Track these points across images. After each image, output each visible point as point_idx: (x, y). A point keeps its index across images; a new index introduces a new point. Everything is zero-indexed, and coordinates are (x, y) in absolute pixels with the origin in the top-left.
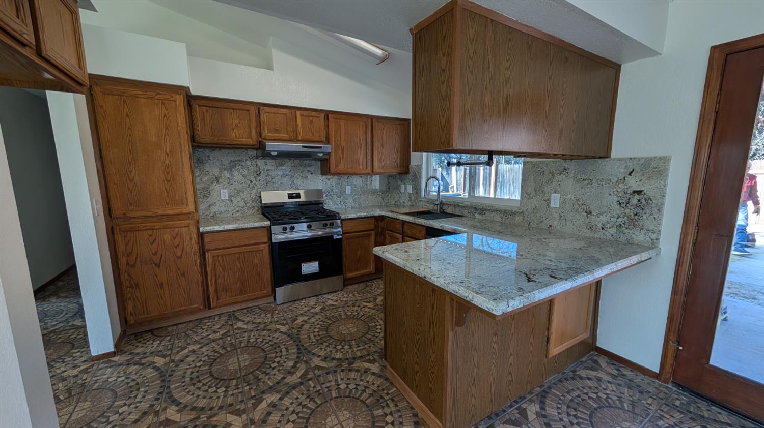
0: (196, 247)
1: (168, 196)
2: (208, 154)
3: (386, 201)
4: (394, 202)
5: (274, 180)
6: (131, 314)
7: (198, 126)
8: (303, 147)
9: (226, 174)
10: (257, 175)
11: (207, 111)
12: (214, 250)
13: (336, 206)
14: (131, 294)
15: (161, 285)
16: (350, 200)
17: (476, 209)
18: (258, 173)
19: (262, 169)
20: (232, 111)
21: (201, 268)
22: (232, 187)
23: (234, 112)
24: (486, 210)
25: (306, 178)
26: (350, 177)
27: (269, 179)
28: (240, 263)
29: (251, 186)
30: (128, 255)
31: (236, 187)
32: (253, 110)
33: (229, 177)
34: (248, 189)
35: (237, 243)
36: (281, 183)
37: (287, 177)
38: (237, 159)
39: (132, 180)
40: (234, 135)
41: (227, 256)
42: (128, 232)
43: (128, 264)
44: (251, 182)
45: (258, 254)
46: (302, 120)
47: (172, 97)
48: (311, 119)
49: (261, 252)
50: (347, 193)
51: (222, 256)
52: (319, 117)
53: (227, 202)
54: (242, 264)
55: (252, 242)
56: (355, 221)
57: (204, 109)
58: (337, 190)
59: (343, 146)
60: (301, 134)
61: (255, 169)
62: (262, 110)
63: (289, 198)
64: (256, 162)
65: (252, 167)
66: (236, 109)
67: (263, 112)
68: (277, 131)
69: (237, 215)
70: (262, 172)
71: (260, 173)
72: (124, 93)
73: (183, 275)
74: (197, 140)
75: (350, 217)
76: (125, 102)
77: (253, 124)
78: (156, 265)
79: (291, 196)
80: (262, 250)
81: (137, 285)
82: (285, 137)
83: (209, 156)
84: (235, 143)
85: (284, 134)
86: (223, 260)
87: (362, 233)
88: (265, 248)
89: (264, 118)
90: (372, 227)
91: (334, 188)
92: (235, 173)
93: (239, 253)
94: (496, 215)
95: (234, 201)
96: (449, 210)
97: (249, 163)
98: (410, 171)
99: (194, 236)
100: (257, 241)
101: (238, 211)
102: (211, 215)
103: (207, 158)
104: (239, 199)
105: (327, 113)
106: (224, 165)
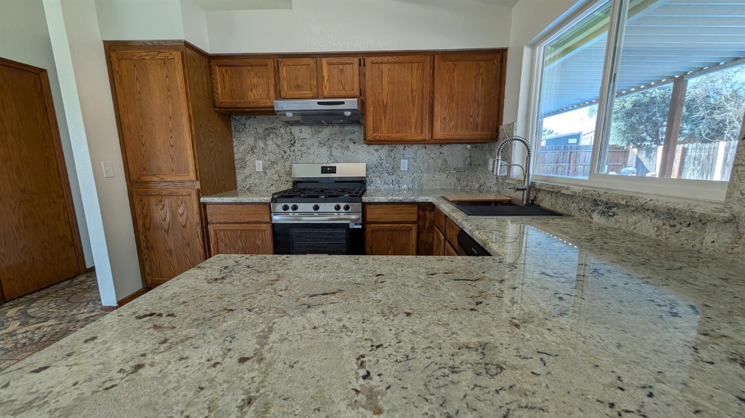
0: (197, 218)
1: (172, 162)
2: (244, 122)
3: (464, 184)
4: (477, 186)
5: (309, 150)
6: (149, 275)
7: (218, 89)
8: (319, 103)
9: (261, 144)
10: (292, 144)
11: (226, 71)
12: (217, 223)
13: (386, 186)
14: (148, 256)
15: (170, 251)
16: (407, 178)
17: (595, 203)
18: (292, 142)
19: (296, 137)
20: (250, 68)
21: (204, 240)
22: (266, 158)
23: (252, 69)
24: (617, 205)
25: (347, 148)
26: (407, 148)
27: (304, 149)
28: (241, 241)
29: (285, 157)
30: (144, 218)
31: (270, 158)
32: (270, 63)
33: (263, 146)
34: (282, 161)
35: (238, 219)
36: (318, 154)
37: (324, 147)
38: (270, 126)
39: (143, 145)
40: (253, 96)
41: (229, 232)
42: (143, 195)
43: (144, 226)
44: (285, 153)
45: (260, 235)
46: (329, 70)
47: (171, 54)
48: (341, 67)
49: (263, 232)
50: (402, 169)
51: (224, 230)
52: (352, 64)
53: (262, 174)
54: (243, 243)
55: (253, 220)
56: (386, 206)
57: (223, 69)
58: (387, 165)
59: (385, 102)
60: (328, 90)
61: (289, 138)
62: (281, 62)
63: (322, 173)
64: (290, 129)
65: (286, 136)
66: (254, 66)
67: (282, 64)
68: (298, 87)
69: (271, 188)
70: (297, 141)
71: (295, 142)
72: (133, 56)
73: (188, 245)
74: (217, 105)
75: (376, 201)
76: (135, 66)
77: (272, 82)
78: (165, 231)
79: (324, 170)
80: (264, 231)
81: (152, 248)
82: (307, 94)
83: (244, 124)
84: (253, 105)
85: (307, 90)
86: (225, 236)
87: (396, 225)
88: (267, 228)
89: (283, 71)
90: (414, 218)
91: (384, 161)
92: (269, 142)
93: (240, 230)
94: (644, 221)
95: (268, 174)
96: (546, 202)
97: (282, 130)
98: (500, 135)
99: (196, 206)
100: (258, 219)
101: (272, 185)
102: (247, 187)
103: (243, 127)
104: (273, 171)
105: (362, 57)
106: (259, 134)
